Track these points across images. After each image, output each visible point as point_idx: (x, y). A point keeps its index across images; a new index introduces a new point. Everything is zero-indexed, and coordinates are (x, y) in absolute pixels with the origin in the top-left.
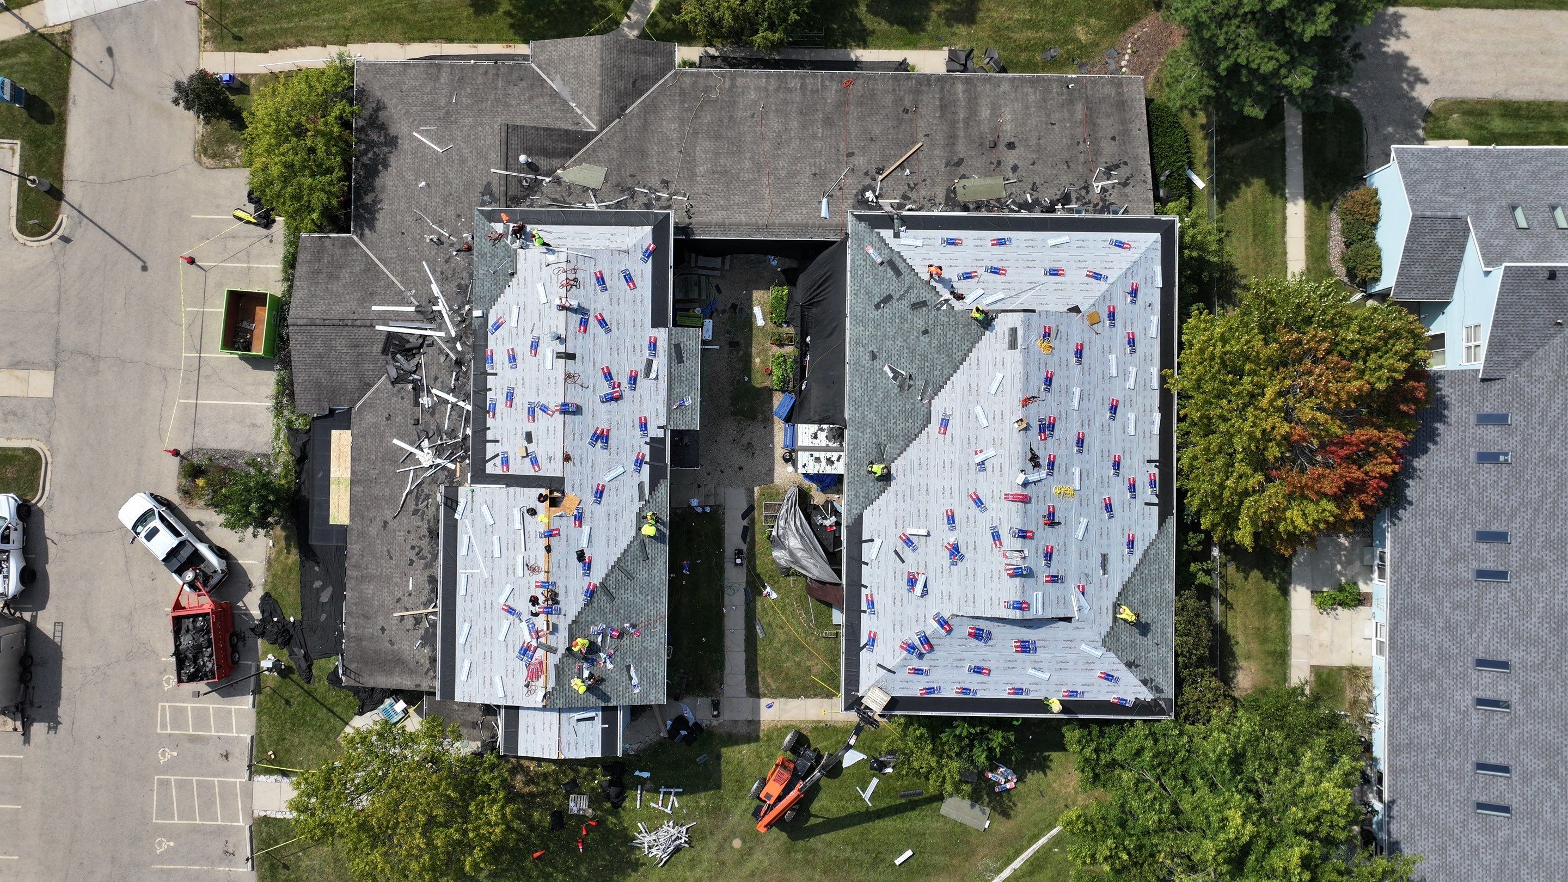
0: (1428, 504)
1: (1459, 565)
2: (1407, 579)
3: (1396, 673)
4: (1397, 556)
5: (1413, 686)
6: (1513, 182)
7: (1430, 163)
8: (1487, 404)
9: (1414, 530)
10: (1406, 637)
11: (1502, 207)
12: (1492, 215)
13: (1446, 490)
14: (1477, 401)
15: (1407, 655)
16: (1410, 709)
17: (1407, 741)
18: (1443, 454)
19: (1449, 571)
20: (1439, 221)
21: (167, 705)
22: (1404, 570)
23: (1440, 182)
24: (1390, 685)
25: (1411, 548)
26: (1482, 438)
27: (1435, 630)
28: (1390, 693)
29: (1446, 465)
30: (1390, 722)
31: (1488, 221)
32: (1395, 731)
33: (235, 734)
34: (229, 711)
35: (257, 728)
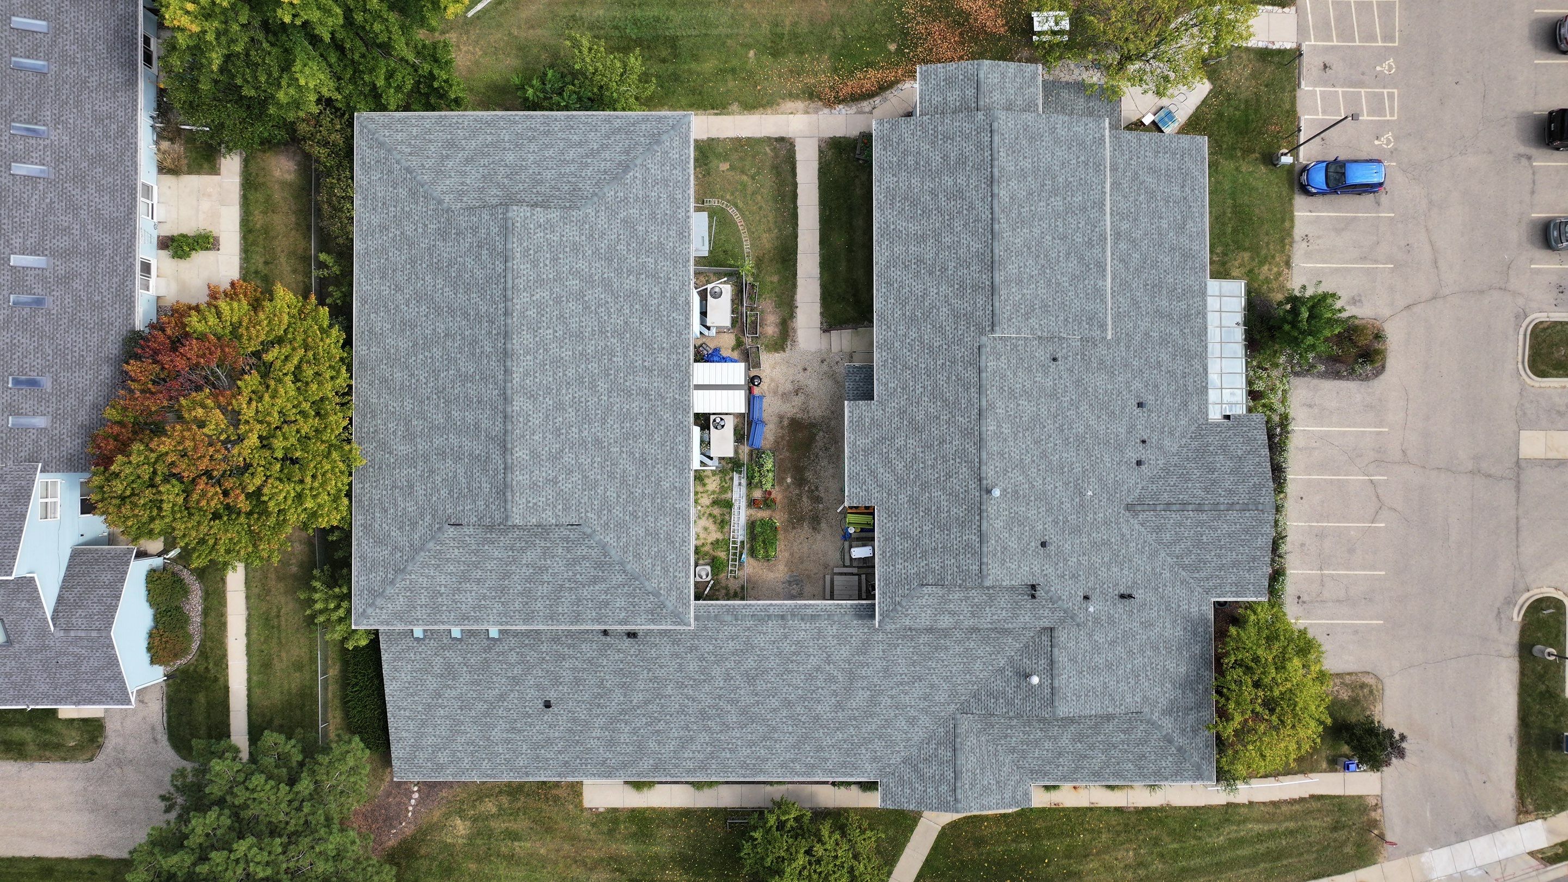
0: (95, 335)
1: (63, 272)
2: (118, 259)
3: (129, 164)
4: (128, 283)
5: (111, 150)
6: (8, 669)
7: (94, 690)
8: (34, 437)
9: (110, 309)
10: (119, 199)
11: (18, 642)
12: (28, 634)
13: (77, 349)
14: (45, 440)
15: (118, 182)
16: (115, 127)
17: (119, 94)
18: (80, 385)
19: (74, 266)
20: (83, 627)
21: (1388, 118)
22: (121, 268)
23: (83, 669)
24: (136, 151)
25: (114, 290)
26: (39, 402)
27: (90, 206)
28: (136, 143)
29: (77, 374)
30: (136, 115)
31: (32, 627)
32: (130, 105)
33: (1318, 89)
34: (1324, 112)
35: (1295, 97)
